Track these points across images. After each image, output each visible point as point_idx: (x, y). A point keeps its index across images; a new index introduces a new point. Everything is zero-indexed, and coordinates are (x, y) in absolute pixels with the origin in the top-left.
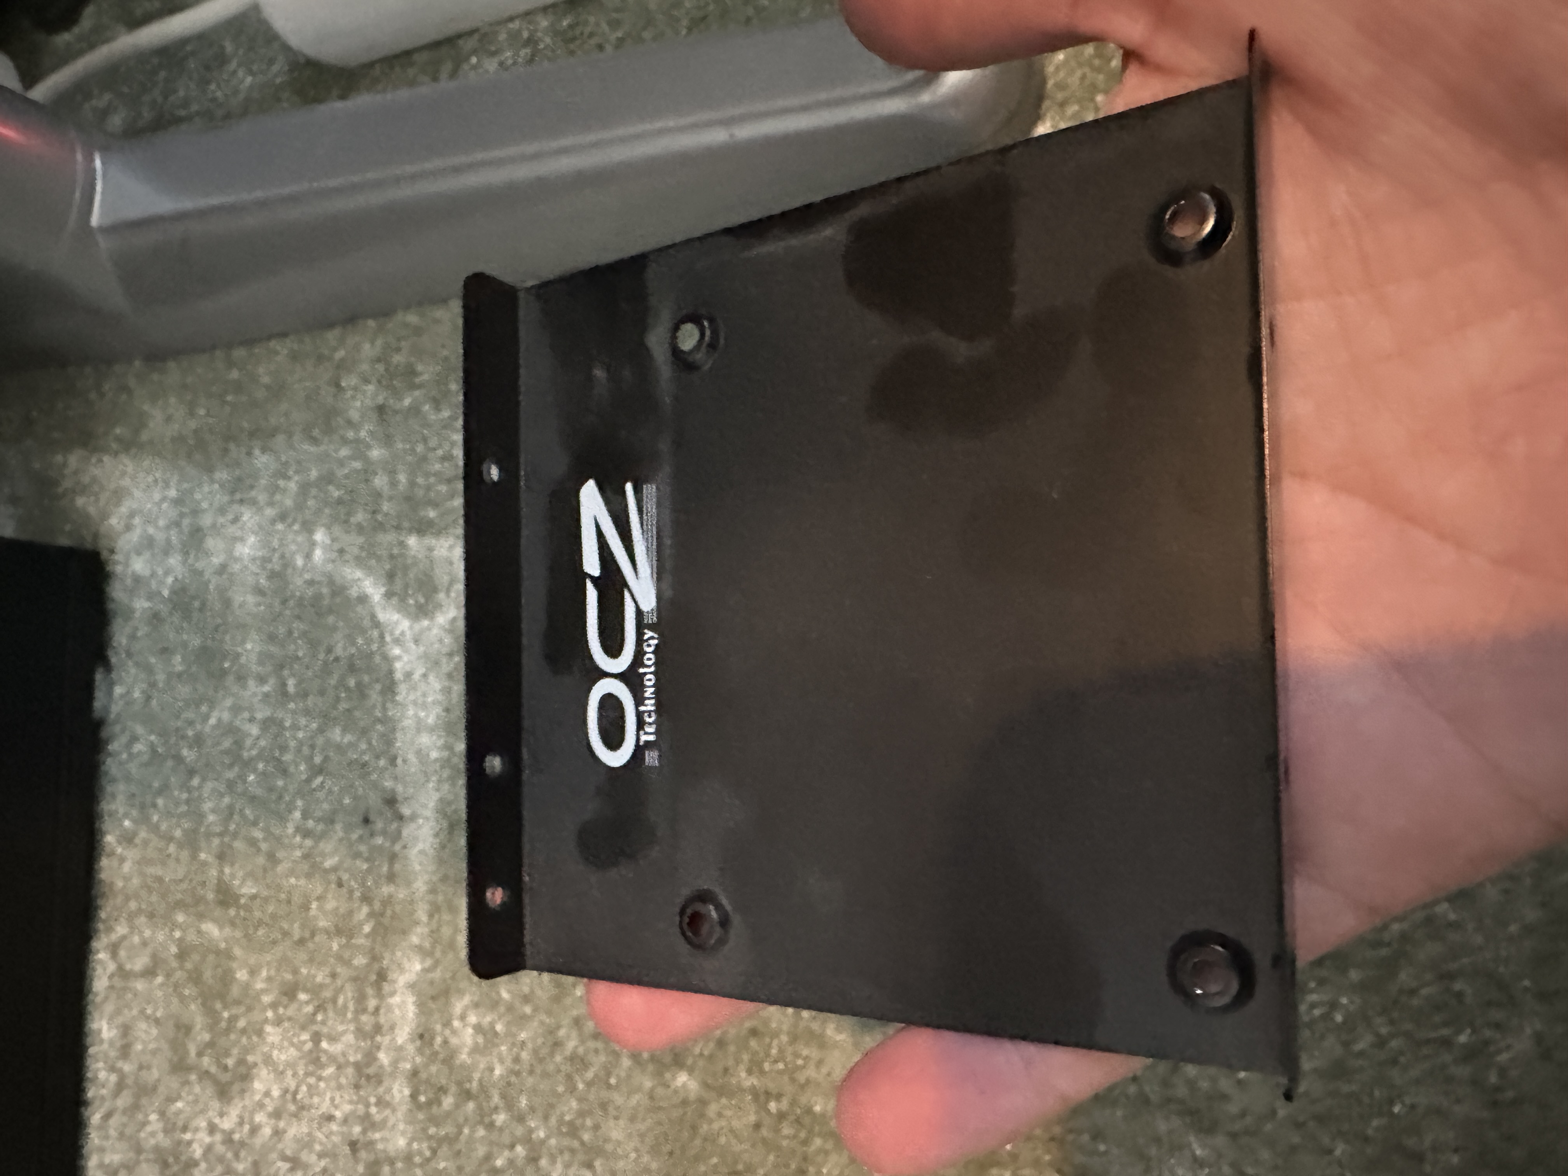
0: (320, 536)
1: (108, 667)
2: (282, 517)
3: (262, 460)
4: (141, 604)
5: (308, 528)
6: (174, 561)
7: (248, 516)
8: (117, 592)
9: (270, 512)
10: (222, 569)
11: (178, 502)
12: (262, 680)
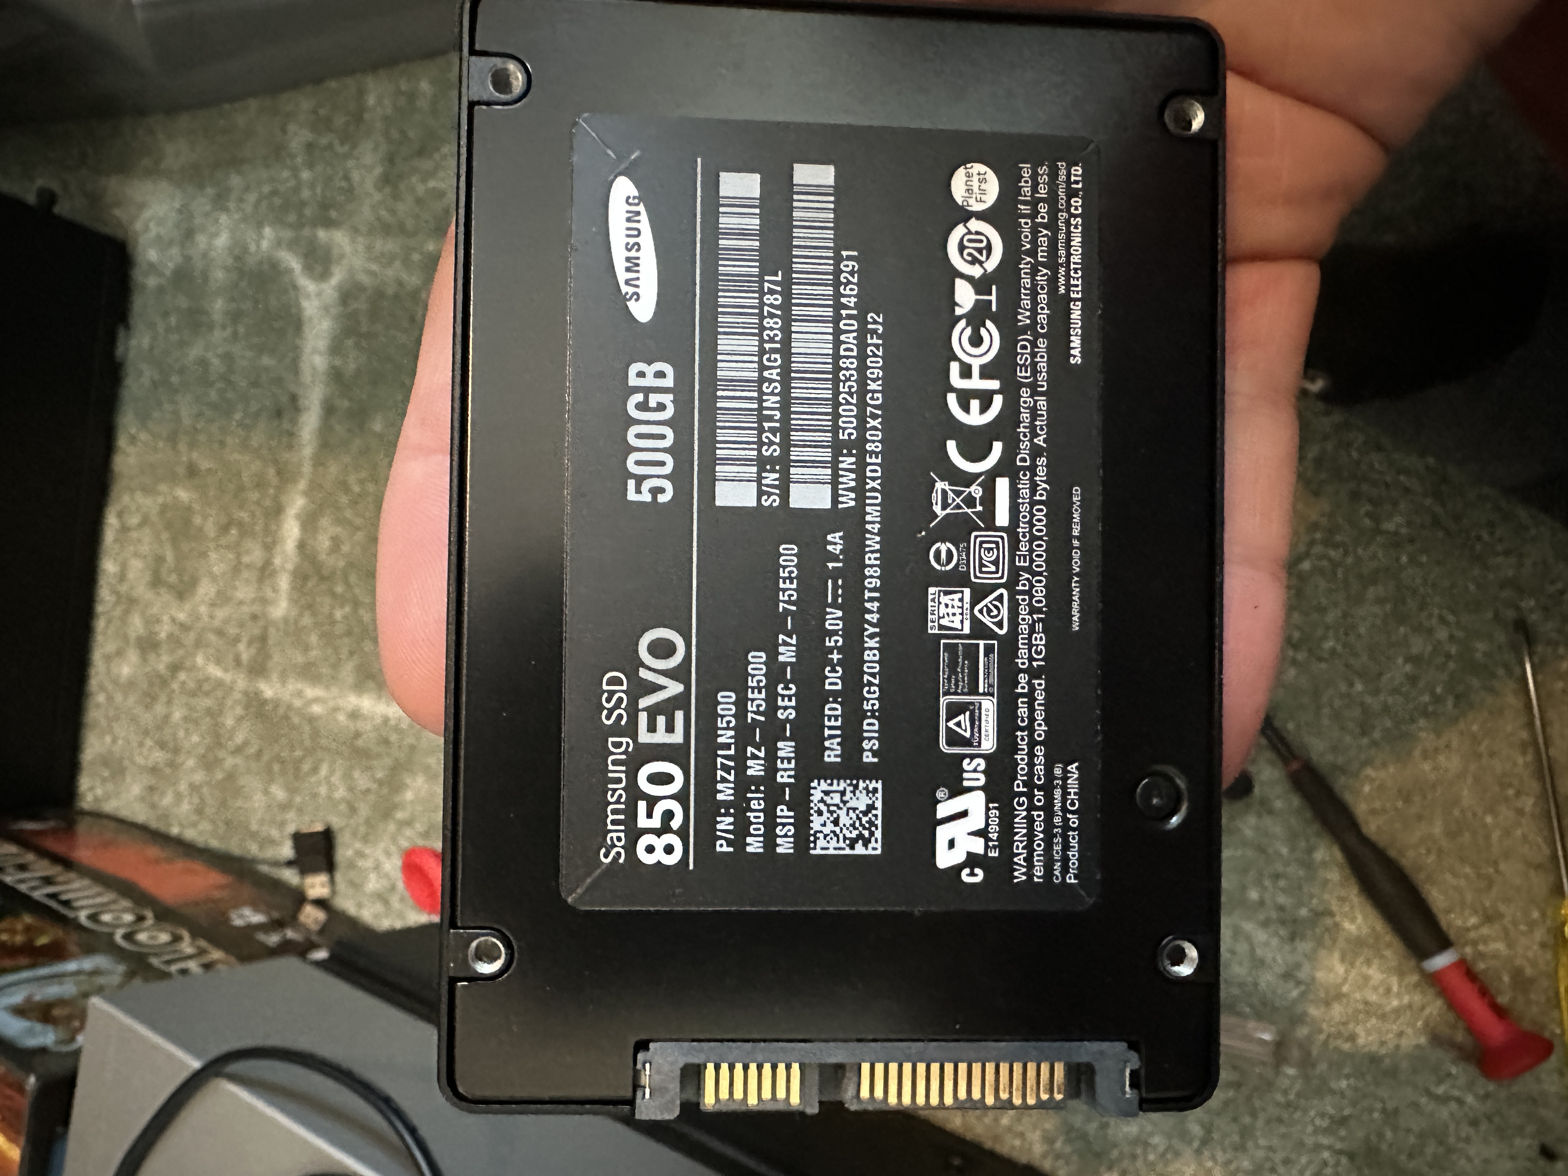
0: (268, 231)
1: (128, 327)
2: (244, 220)
3: (235, 181)
4: (152, 282)
5: (260, 225)
6: (175, 251)
7: (224, 219)
8: (138, 275)
9: (237, 216)
10: (205, 255)
11: (180, 211)
12: (224, 327)
